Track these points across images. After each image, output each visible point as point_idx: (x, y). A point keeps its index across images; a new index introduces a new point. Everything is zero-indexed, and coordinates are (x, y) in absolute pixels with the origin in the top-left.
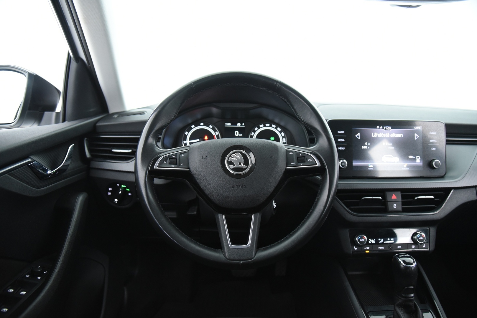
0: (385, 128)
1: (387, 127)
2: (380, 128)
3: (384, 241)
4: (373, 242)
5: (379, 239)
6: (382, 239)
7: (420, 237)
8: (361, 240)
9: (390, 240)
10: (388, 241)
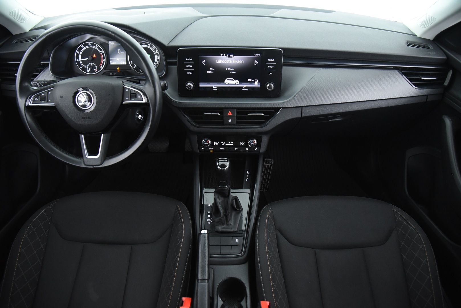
0: (228, 56)
1: (230, 55)
2: (223, 56)
3: (225, 144)
4: (217, 144)
5: (222, 143)
6: (224, 143)
7: (251, 143)
8: (205, 143)
9: (230, 143)
10: (229, 144)
